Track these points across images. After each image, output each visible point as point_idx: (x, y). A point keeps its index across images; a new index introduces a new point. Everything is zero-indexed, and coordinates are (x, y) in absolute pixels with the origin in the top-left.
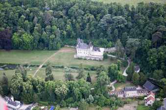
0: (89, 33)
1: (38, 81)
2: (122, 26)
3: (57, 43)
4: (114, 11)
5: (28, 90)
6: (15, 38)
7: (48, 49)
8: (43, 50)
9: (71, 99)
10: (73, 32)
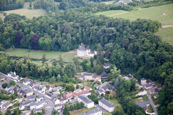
2: (111, 35)
3: (67, 46)
4: (113, 24)
7: (61, 51)
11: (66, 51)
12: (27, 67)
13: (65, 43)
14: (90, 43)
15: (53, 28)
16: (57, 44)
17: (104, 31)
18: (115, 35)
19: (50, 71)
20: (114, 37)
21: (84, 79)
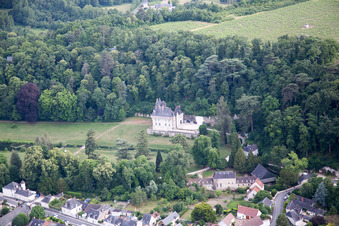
0: (178, 89)
1: (68, 158)
2: (236, 75)
3: (120, 108)
4: (228, 51)
5: (49, 172)
6: (46, 98)
7: (103, 120)
8: (93, 121)
9: (119, 188)
10: (150, 88)
11: (118, 119)
12: (56, 167)
13: (112, 102)
14: (182, 99)
15: (67, 67)
16: (91, 104)
18: (245, 76)
20: (242, 80)
21: (214, 188)
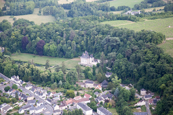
0: (94, 48)
3: (71, 53)
10: (85, 47)
11: (70, 58)
12: (30, 72)
13: (69, 50)
14: (93, 51)
15: (59, 35)
16: (61, 50)
17: (109, 41)
18: (119, 45)
19: (52, 76)
20: (117, 46)
21: (85, 87)
